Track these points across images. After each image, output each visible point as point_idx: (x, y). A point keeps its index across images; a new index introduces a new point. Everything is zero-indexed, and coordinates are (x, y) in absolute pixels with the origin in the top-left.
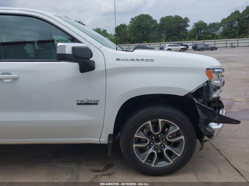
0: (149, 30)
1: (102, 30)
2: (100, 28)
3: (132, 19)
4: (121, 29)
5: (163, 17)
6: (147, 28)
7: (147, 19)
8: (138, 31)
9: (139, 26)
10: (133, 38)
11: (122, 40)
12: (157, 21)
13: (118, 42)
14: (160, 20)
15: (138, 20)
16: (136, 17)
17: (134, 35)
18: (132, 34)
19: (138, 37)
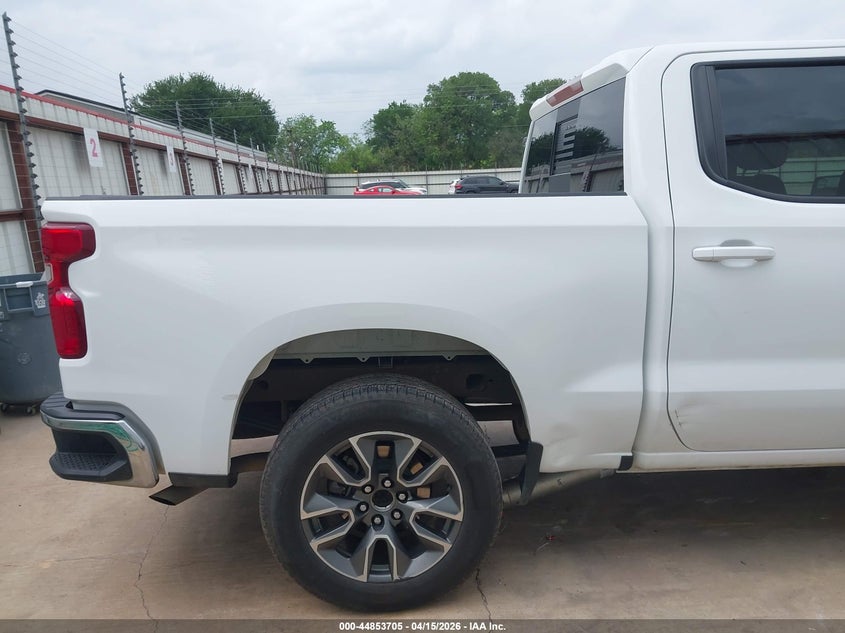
0: (490, 125)
1: (319, 124)
2: (311, 116)
3: (432, 88)
4: (394, 120)
5: (534, 84)
6: (480, 119)
7: (484, 87)
8: (454, 127)
9: (457, 113)
10: (435, 152)
11: (401, 157)
12: (513, 97)
13: (387, 162)
14: (524, 93)
15: (453, 90)
16: (444, 82)
17: (441, 140)
18: (435, 137)
19: (451, 146)
